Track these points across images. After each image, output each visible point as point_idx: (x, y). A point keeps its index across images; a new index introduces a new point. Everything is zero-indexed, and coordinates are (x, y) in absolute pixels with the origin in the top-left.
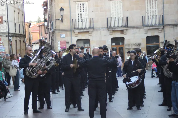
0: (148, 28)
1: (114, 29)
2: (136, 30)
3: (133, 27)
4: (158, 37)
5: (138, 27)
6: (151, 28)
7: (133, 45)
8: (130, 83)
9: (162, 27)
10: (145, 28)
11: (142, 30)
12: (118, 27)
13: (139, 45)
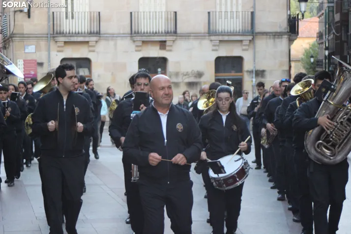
0: (221, 38)
1: (145, 39)
2: (194, 43)
3: (187, 36)
4: (240, 59)
5: (197, 36)
6: (226, 38)
7: (187, 74)
8: (221, 175)
9: (250, 38)
10: (213, 38)
11: (206, 43)
12: (155, 34)
13: (200, 75)
